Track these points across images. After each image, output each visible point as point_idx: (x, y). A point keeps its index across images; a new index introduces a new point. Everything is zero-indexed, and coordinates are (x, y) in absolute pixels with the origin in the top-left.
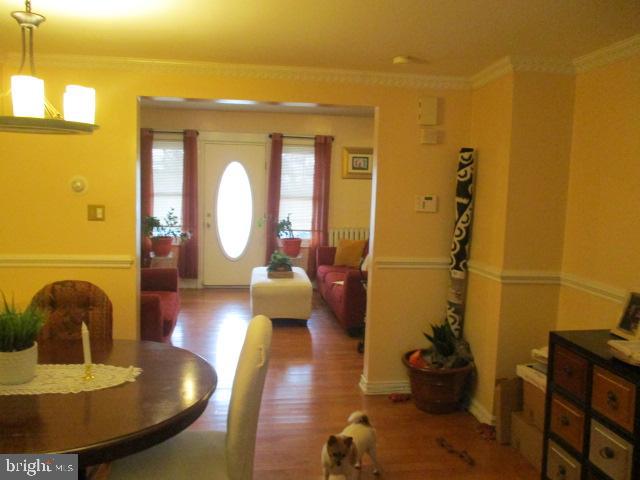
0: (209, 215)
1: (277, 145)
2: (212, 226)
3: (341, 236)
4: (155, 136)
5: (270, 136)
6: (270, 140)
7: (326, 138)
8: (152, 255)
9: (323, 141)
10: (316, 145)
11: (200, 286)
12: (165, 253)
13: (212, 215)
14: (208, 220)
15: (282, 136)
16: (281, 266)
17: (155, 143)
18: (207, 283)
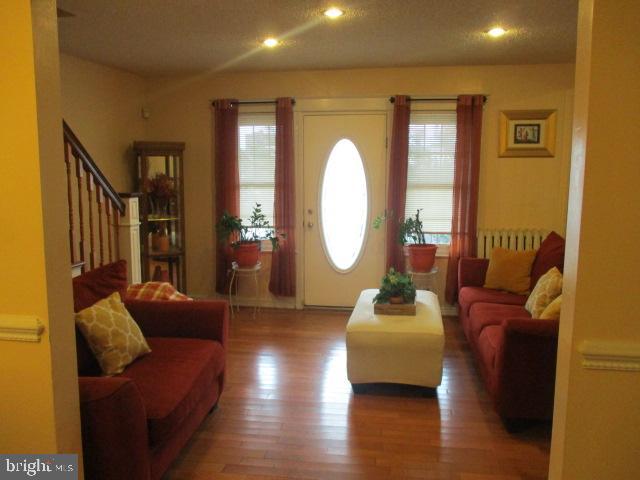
0: (310, 212)
1: (402, 113)
2: (314, 226)
3: (497, 244)
4: (241, 109)
5: (392, 100)
6: (392, 106)
7: (473, 98)
8: (235, 266)
9: (469, 103)
10: (459, 110)
11: (299, 306)
12: (251, 264)
13: (315, 211)
14: (309, 219)
15: (409, 100)
16: (396, 295)
17: (240, 119)
18: (308, 303)
